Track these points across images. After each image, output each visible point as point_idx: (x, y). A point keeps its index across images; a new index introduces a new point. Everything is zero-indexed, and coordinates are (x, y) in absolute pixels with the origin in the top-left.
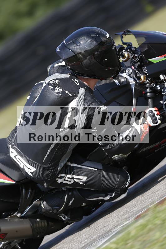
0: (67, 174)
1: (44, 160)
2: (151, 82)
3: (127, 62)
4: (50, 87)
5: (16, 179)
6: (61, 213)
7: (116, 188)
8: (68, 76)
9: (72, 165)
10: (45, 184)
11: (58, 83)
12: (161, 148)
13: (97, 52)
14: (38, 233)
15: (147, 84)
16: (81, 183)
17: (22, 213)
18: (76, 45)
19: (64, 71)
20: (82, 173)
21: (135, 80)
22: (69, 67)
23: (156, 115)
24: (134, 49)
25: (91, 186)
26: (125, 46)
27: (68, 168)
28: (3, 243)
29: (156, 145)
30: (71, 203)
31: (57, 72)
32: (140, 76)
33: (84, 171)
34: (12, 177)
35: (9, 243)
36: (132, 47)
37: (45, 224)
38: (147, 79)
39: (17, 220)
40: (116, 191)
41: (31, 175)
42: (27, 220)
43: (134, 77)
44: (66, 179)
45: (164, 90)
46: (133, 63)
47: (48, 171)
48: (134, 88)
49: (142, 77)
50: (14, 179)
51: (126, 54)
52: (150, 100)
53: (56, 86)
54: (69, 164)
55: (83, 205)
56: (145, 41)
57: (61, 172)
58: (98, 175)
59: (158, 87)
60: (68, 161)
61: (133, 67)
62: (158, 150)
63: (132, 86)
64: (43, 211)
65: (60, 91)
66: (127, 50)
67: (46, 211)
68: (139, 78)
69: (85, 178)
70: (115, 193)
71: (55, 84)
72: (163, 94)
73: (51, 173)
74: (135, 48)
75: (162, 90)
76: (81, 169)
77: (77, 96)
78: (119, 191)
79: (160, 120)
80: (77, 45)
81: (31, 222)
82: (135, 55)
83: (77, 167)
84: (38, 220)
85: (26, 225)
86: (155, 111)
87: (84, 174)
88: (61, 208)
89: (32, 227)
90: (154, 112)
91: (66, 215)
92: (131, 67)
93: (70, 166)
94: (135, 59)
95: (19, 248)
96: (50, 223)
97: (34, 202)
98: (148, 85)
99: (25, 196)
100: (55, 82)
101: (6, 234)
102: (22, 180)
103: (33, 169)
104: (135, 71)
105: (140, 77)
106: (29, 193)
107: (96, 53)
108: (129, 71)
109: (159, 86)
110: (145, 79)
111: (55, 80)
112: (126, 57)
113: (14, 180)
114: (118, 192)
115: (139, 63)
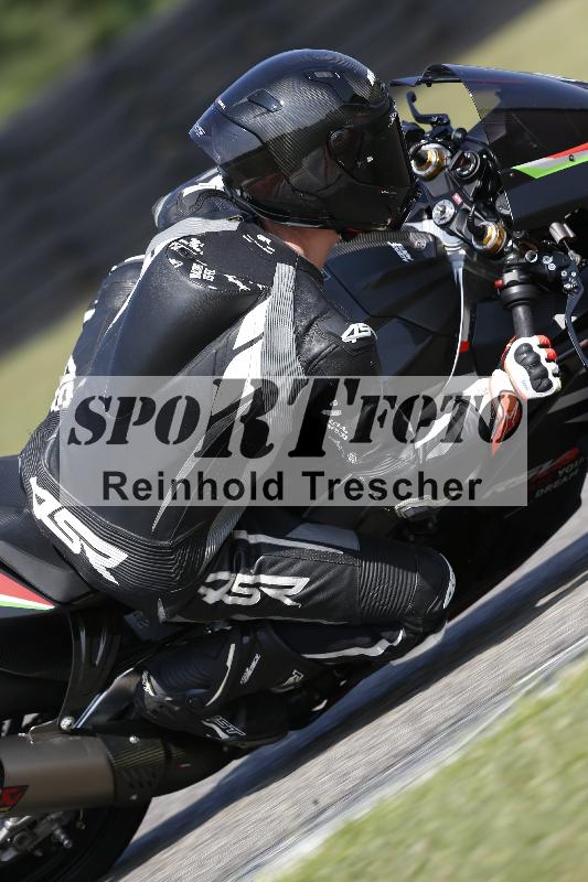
0: (237, 572)
1: (156, 522)
2: (523, 247)
3: (435, 181)
4: (173, 261)
5: (56, 594)
6: (213, 712)
7: (410, 613)
8: (233, 226)
9: (253, 539)
10: (161, 610)
11: (198, 250)
12: (557, 484)
13: (339, 132)
14: (132, 786)
15: (508, 253)
16: (288, 602)
17: (76, 715)
18: (264, 110)
19: (216, 210)
20: (291, 565)
21: (466, 243)
22: (239, 193)
23: (543, 362)
24: (459, 136)
25: (323, 608)
26: (427, 128)
27: (241, 551)
28: (9, 823)
29: (542, 471)
30: (249, 672)
31: (194, 215)
32: (484, 226)
33: (298, 559)
34: (42, 589)
35: (31, 825)
36: (452, 130)
37: (156, 753)
38: (509, 238)
39: (58, 740)
40: (407, 624)
41: (112, 579)
42: (98, 741)
43: (461, 232)
44: (235, 589)
45: (569, 274)
46: (459, 183)
47: (170, 560)
48: (461, 270)
49: (493, 231)
50: (50, 594)
51: (431, 151)
52: (520, 310)
53: (193, 260)
54: (243, 535)
55: (291, 680)
56: (500, 104)
57: (215, 566)
58: (345, 569)
59: (550, 264)
60: (239, 527)
61: (457, 198)
62: (548, 488)
63: (455, 264)
64: (151, 706)
65: (209, 275)
66: (434, 139)
67: (161, 707)
68: (480, 234)
69: (300, 584)
70: (407, 630)
71: (189, 253)
72: (568, 286)
73: (180, 567)
74: (461, 130)
75: (564, 274)
76: (287, 553)
77: (267, 293)
78: (420, 622)
79: (558, 379)
80: (269, 111)
81: (110, 748)
82: (462, 155)
83: (270, 544)
84: (132, 739)
85: (93, 758)
86: (541, 346)
87: (297, 567)
88: (213, 695)
89: (111, 764)
90: (536, 349)
91: (232, 720)
92: (449, 197)
93: (246, 542)
94: (462, 171)
95: (66, 842)
96: (176, 752)
97: (118, 681)
98: (511, 257)
99: (86, 656)
100: (188, 246)
101: (23, 789)
102: (79, 598)
103: (118, 556)
104: (467, 211)
105: (483, 230)
106: (102, 647)
107: (334, 135)
108: (443, 212)
109: (551, 259)
110: (500, 237)
111: (188, 238)
112: (430, 162)
113: (49, 599)
114: (417, 629)
115: (478, 183)
